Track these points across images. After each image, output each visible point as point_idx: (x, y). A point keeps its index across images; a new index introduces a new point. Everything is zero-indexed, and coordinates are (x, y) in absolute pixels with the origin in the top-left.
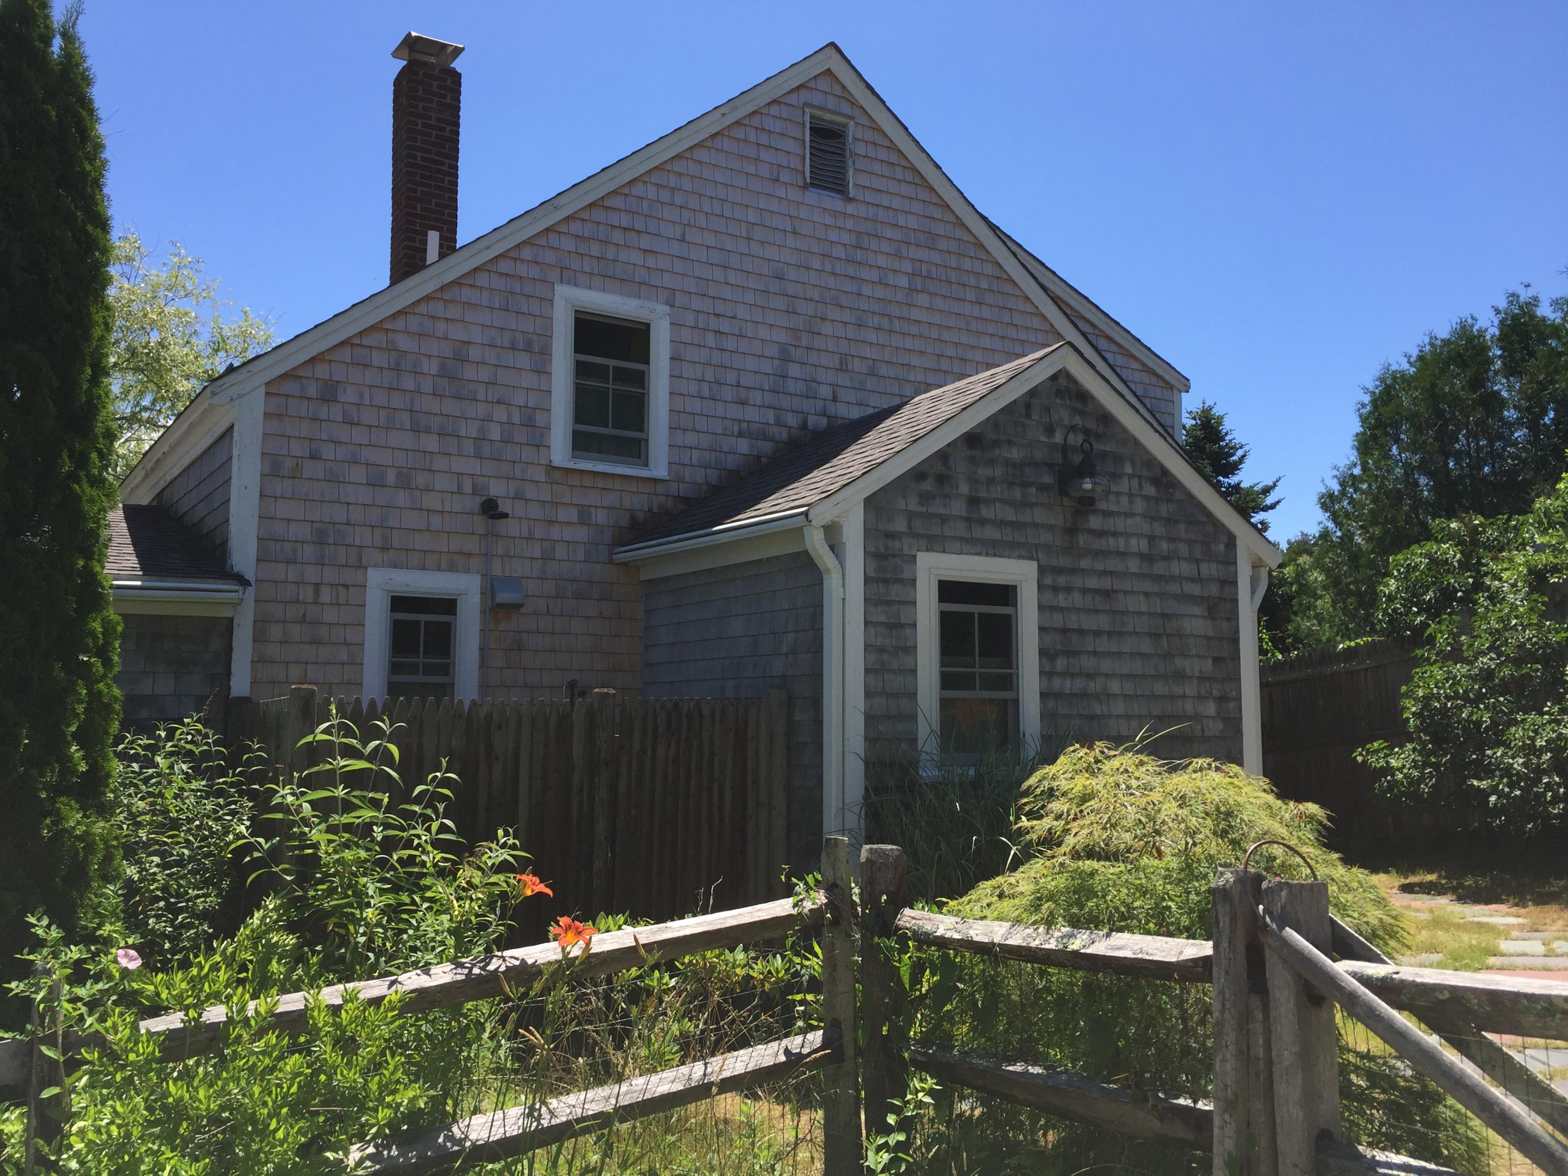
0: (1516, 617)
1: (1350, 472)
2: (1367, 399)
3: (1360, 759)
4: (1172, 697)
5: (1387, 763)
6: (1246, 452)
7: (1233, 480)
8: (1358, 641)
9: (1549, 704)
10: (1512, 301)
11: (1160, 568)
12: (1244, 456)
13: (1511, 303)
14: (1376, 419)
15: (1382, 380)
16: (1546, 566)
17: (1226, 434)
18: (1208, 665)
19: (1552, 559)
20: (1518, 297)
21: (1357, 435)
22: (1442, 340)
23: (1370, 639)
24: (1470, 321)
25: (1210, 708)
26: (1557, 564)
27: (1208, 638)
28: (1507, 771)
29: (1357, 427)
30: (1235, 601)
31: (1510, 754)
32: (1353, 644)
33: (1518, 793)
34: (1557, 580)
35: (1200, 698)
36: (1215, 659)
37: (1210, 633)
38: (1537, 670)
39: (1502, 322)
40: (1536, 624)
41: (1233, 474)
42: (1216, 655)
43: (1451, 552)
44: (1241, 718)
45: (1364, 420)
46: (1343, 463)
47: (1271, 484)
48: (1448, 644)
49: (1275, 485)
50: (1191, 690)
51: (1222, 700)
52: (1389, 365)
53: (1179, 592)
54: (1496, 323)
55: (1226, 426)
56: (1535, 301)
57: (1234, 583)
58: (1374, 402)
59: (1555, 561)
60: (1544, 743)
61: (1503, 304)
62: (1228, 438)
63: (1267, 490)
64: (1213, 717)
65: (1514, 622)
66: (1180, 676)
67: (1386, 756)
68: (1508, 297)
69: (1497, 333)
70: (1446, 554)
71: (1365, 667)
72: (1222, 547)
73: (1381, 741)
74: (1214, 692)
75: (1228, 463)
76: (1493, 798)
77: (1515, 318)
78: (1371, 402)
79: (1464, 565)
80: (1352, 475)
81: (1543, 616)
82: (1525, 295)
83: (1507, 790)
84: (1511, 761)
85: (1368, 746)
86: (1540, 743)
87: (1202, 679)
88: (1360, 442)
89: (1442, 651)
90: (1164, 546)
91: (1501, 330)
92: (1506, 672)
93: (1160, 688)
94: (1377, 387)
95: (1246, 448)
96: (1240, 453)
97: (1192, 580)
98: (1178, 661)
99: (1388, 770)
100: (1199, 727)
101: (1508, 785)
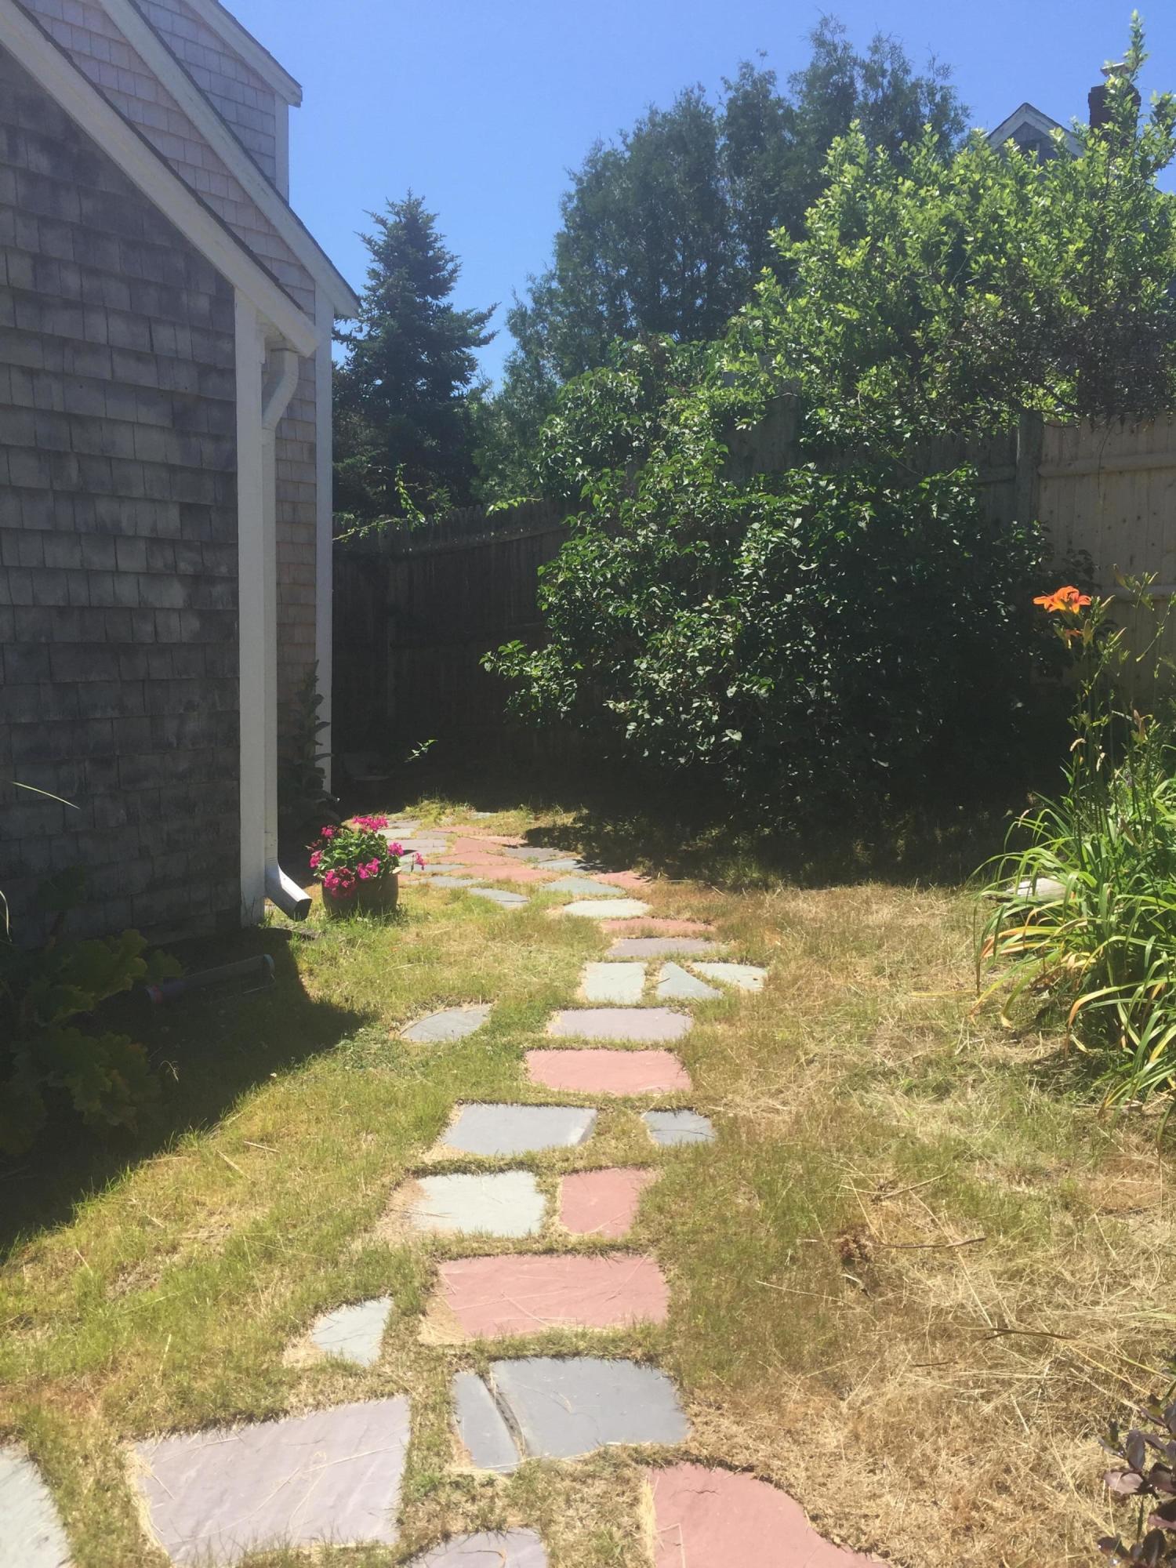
0: (689, 473)
1: (547, 286)
2: (572, 188)
3: (488, 666)
4: (88, 574)
5: (522, 670)
6: (457, 266)
7: (443, 302)
8: (512, 501)
9: (709, 598)
10: (745, 74)
11: (60, 324)
12: (454, 271)
13: (743, 76)
14: (581, 217)
15: (592, 162)
16: (733, 405)
17: (436, 240)
18: (170, 520)
19: (741, 397)
20: (753, 69)
21: (559, 236)
22: (664, 116)
23: (525, 500)
24: (696, 91)
25: (175, 595)
26: (748, 403)
27: (172, 469)
28: (649, 689)
29: (559, 225)
30: (229, 406)
31: (656, 666)
32: (505, 506)
33: (660, 721)
34: (744, 427)
35: (151, 575)
36: (186, 509)
37: (176, 459)
38: (704, 549)
39: (732, 101)
40: (710, 484)
41: (443, 294)
42: (188, 500)
43: (630, 385)
44: (236, 613)
45: (569, 217)
46: (540, 272)
47: (485, 311)
48: (608, 510)
49: (490, 314)
50: (132, 560)
51: (199, 580)
52: (602, 144)
53: (108, 376)
54: (725, 102)
55: (437, 228)
56: (770, 78)
57: (228, 373)
58: (581, 192)
59: (745, 399)
60: (696, 654)
61: (734, 78)
62: (438, 245)
63: (481, 319)
64: (179, 611)
65: (686, 482)
66: (110, 535)
67: (523, 661)
68: (741, 68)
69: (725, 113)
70: (622, 386)
71: (518, 537)
72: (203, 304)
73: (517, 642)
74: (182, 566)
75: (437, 279)
76: (632, 726)
77: (746, 95)
78: (578, 191)
79: (644, 405)
80: (549, 290)
81: (721, 473)
82: (761, 68)
83: (647, 716)
84: (656, 676)
85: (501, 648)
86: (692, 653)
87: (155, 541)
88: (560, 245)
89: (600, 519)
90: (72, 280)
91: (729, 109)
92: (670, 549)
93: (60, 555)
94: (586, 173)
95: (458, 261)
96: (450, 266)
97: (139, 357)
98: (104, 509)
99: (526, 681)
100: (149, 628)
101: (650, 712)
